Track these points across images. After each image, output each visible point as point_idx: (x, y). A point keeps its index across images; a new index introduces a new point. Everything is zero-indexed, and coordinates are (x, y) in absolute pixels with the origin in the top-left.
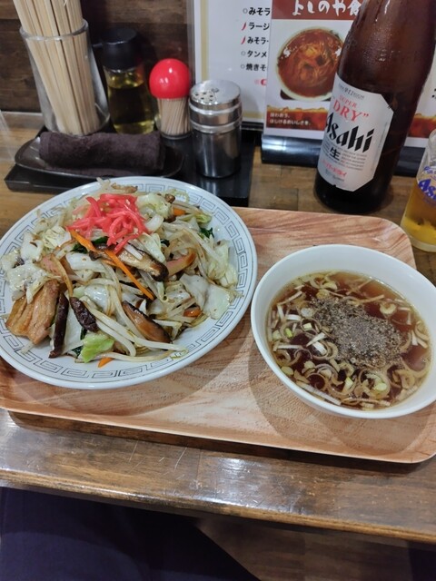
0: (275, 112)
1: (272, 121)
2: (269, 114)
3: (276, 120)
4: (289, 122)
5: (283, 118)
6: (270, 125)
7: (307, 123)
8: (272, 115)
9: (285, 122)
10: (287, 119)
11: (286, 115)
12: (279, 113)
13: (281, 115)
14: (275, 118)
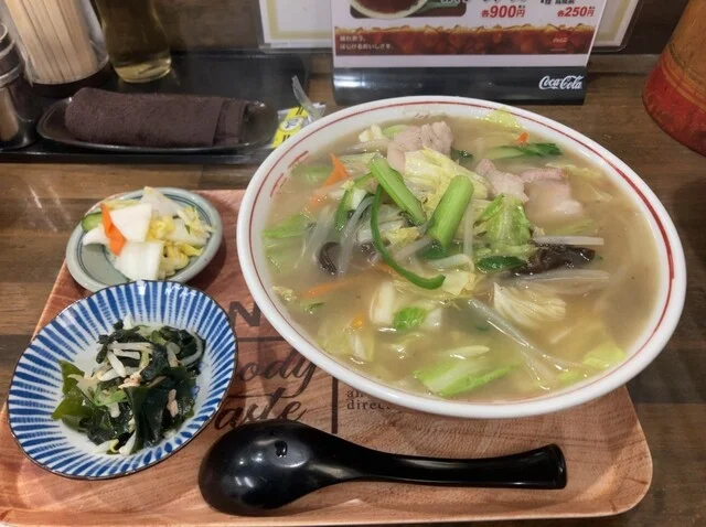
0: (346, 35)
1: (343, 47)
2: (338, 38)
3: (348, 44)
4: (365, 46)
5: (357, 42)
6: (341, 53)
7: (388, 46)
8: (343, 39)
9: (360, 47)
10: (362, 43)
11: (361, 38)
12: (351, 35)
13: (355, 38)
14: (346, 42)
